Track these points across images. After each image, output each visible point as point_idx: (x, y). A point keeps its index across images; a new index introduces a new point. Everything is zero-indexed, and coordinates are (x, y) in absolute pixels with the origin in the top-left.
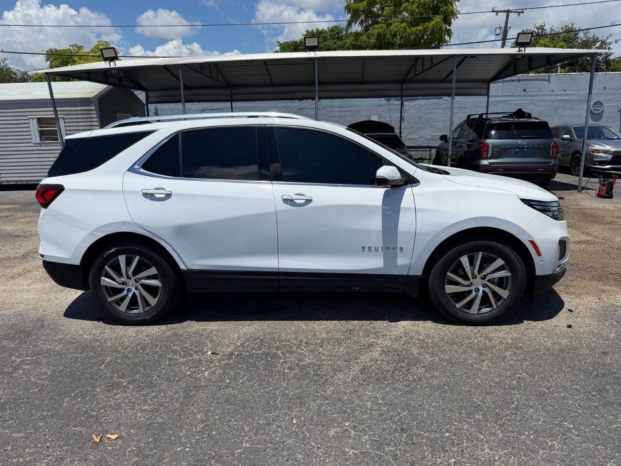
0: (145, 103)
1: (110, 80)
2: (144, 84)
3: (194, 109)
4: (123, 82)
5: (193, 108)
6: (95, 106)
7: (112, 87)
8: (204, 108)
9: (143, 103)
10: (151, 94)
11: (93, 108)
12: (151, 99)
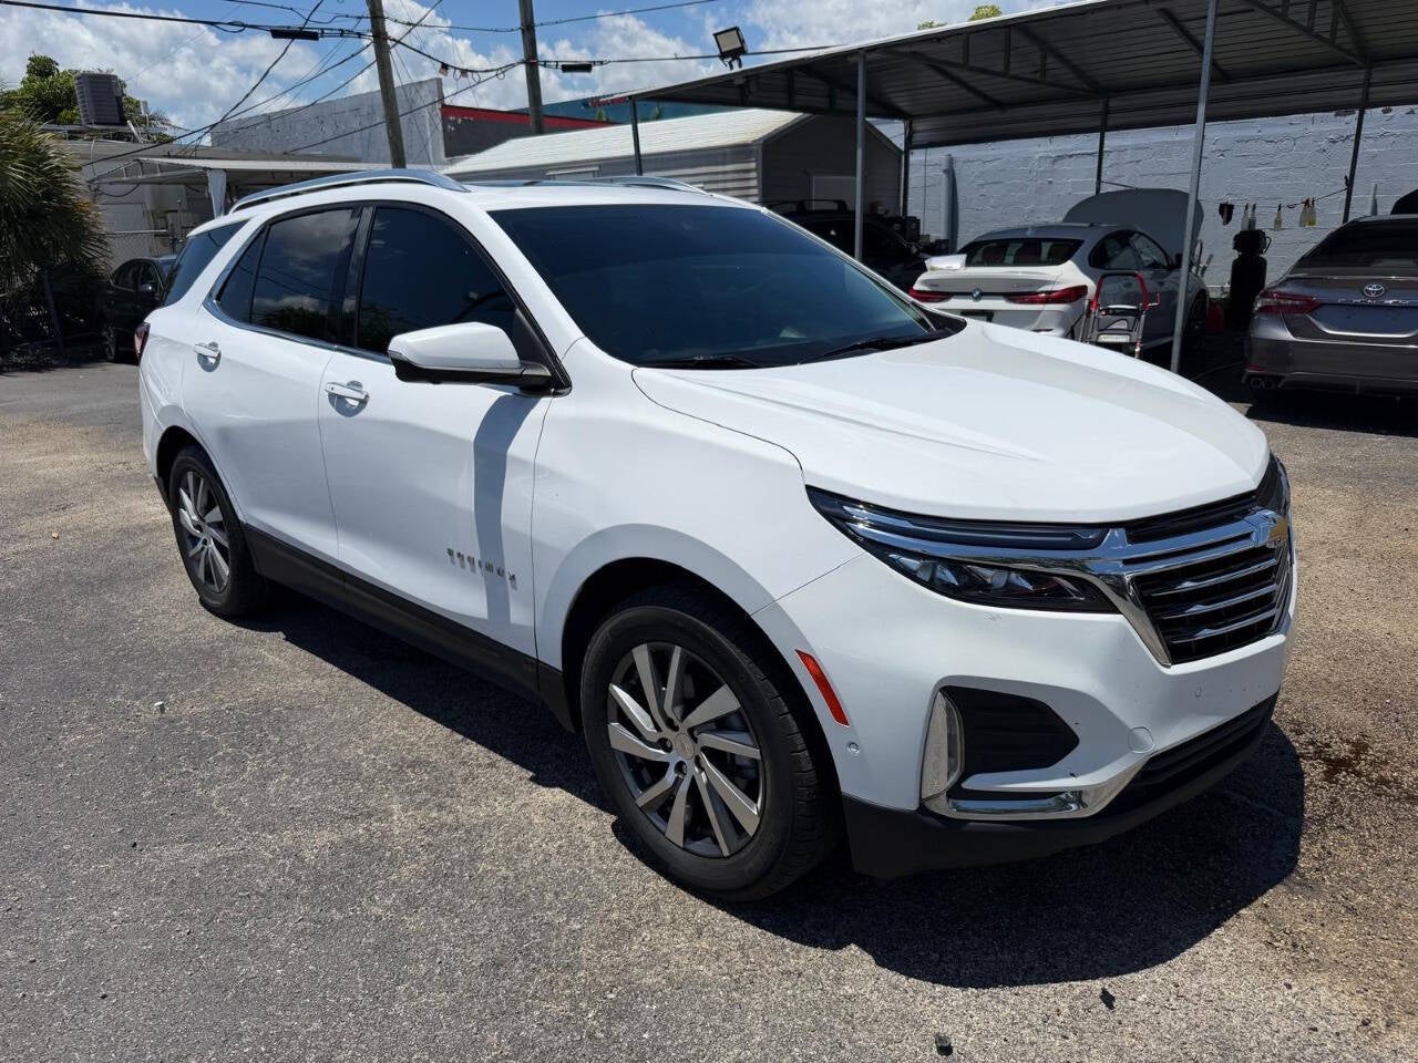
0: (902, 148)
1: (799, 99)
2: (902, 102)
3: (1037, 157)
4: (838, 102)
5: (1037, 153)
6: (756, 161)
7: (807, 115)
8: (1060, 154)
9: (898, 149)
10: (919, 126)
11: (753, 165)
12: (917, 138)
